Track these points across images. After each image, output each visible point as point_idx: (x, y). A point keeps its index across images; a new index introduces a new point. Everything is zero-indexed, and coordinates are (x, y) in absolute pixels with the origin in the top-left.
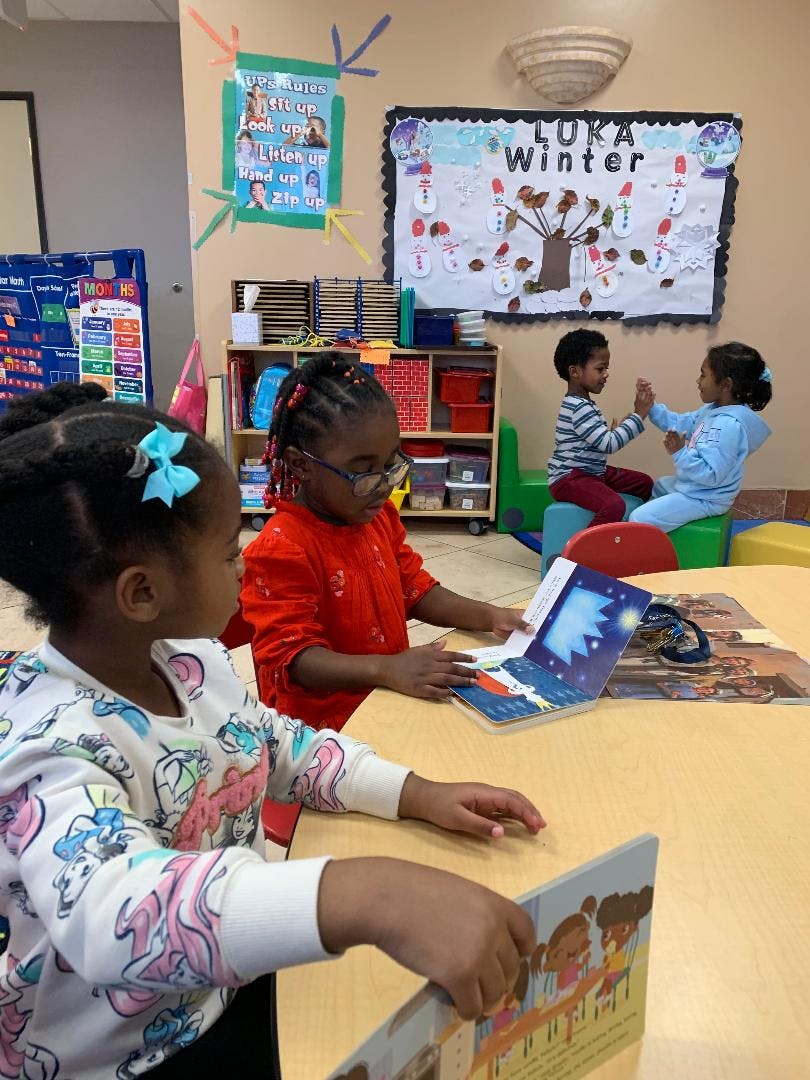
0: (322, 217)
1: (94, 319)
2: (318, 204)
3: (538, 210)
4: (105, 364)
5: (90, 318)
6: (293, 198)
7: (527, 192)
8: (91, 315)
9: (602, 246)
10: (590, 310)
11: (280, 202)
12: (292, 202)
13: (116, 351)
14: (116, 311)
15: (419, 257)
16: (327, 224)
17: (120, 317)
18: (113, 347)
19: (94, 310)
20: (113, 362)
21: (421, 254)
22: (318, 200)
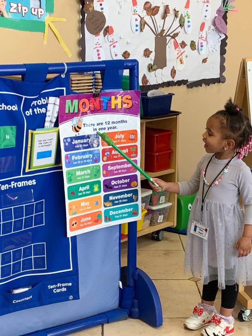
0: (43, 23)
1: (77, 138)
2: (40, 13)
3: (153, 17)
4: (92, 184)
5: (72, 139)
6: (24, 8)
7: (148, 5)
8: (74, 134)
9: (179, 40)
10: (176, 80)
11: (15, 11)
12: (24, 12)
13: (105, 167)
14: (104, 126)
15: (98, 51)
16: (47, 28)
17: (110, 131)
18: (101, 163)
19: (77, 129)
20: (102, 179)
21: (100, 49)
22: (40, 10)
